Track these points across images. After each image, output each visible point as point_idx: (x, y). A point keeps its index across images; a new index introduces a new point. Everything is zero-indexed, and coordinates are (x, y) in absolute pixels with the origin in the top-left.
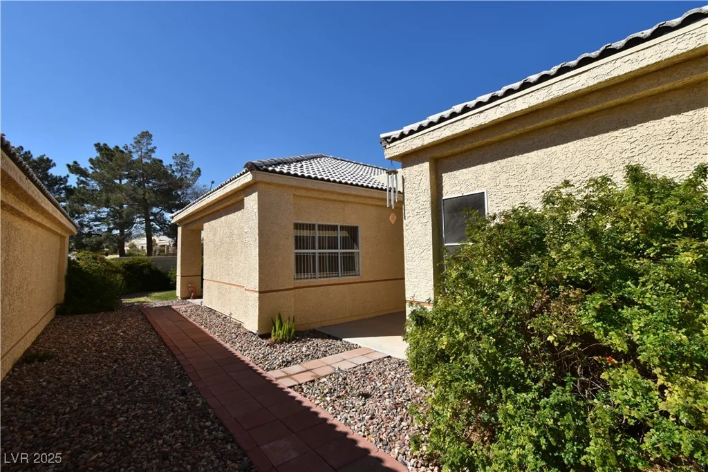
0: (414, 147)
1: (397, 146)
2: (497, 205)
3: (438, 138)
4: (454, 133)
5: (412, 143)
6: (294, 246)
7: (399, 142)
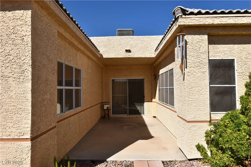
0: (207, 23)
1: (192, 19)
2: (241, 67)
3: (225, 23)
4: (236, 23)
5: (205, 20)
6: (56, 83)
7: (194, 16)
